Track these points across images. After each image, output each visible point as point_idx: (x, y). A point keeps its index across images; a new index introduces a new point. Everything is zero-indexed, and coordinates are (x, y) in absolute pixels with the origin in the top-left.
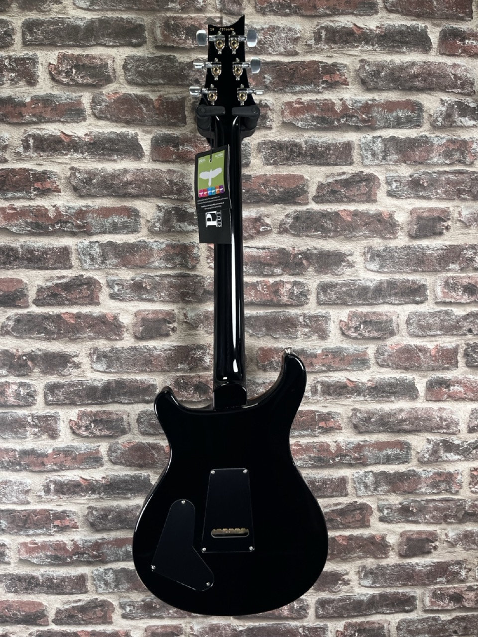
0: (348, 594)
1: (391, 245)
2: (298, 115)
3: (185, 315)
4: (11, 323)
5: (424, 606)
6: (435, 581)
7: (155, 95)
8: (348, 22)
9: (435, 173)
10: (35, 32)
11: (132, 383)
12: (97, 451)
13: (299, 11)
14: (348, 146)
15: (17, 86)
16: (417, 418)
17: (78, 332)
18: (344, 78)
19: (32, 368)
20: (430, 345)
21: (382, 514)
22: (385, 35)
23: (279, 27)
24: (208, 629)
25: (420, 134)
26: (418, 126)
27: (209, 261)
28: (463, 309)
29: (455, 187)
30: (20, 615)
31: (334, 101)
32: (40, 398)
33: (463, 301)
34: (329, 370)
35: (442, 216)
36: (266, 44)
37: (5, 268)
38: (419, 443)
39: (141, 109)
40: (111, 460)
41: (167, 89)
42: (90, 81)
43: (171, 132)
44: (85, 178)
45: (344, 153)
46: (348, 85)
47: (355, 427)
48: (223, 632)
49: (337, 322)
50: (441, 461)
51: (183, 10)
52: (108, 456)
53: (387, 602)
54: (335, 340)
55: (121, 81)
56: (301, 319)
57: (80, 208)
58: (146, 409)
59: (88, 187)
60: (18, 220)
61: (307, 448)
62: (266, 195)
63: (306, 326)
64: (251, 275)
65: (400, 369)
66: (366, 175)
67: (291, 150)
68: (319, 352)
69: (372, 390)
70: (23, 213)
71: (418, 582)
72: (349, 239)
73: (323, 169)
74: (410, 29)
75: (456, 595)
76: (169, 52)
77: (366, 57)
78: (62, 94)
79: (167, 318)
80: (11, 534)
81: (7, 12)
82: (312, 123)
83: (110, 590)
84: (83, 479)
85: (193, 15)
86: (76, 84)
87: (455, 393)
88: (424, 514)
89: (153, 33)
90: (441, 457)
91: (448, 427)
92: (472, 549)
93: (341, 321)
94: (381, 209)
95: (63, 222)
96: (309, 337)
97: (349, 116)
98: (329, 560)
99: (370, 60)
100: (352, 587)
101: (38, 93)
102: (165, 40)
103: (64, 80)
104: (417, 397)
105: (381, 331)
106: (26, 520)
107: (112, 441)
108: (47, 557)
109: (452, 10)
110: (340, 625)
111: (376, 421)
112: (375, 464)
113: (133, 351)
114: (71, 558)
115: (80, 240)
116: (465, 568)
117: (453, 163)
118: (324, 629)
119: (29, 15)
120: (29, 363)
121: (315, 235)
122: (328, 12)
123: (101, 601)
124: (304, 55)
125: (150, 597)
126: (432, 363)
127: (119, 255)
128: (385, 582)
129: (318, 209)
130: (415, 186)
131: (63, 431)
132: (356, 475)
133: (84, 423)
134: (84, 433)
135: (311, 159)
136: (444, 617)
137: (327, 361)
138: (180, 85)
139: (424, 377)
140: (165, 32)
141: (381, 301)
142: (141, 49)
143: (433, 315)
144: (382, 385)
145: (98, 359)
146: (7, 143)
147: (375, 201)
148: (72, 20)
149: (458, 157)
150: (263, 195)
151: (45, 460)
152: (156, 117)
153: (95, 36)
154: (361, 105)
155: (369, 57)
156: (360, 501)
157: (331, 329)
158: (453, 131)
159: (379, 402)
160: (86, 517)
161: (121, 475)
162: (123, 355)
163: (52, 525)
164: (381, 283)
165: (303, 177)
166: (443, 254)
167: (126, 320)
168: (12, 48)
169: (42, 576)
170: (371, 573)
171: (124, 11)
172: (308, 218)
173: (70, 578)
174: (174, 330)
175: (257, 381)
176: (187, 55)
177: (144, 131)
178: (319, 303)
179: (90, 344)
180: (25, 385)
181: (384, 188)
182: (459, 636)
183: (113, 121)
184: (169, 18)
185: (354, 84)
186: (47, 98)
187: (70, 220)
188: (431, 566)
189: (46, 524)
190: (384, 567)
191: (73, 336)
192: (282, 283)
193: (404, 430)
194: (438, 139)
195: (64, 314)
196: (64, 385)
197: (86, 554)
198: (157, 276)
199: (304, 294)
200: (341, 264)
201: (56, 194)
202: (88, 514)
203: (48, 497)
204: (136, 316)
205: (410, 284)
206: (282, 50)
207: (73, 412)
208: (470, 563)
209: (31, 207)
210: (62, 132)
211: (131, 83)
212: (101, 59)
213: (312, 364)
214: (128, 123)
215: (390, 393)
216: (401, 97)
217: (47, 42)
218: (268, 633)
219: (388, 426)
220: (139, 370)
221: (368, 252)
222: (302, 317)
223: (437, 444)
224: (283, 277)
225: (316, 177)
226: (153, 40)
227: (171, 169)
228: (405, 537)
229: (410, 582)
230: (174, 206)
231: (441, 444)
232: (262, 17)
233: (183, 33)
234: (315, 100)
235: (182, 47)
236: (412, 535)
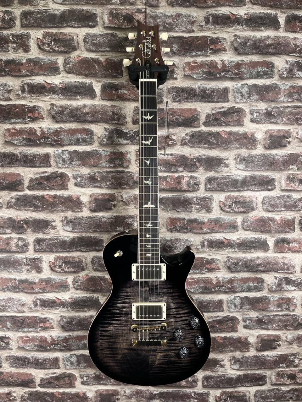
0: (223, 374)
1: (253, 153)
2: (194, 71)
3: (122, 196)
4: (13, 201)
5: (272, 381)
6: (279, 366)
7: (104, 58)
8: (227, 11)
9: (282, 107)
10: (29, 19)
11: (88, 239)
12: (66, 282)
13: (195, 4)
14: (226, 90)
15: (18, 52)
16: (268, 263)
17: (55, 207)
18: (223, 47)
19: (26, 229)
20: (277, 217)
21: (245, 324)
22: (251, 19)
23: (182, 15)
24: (134, 393)
25: (272, 83)
26: (271, 77)
27: (137, 163)
28: (299, 194)
29: (294, 116)
30: (19, 381)
31: (217, 61)
32: (31, 248)
33: (299, 189)
34: (212, 232)
35: (286, 135)
36: (174, 25)
37: (10, 166)
38: (269, 279)
39: (95, 67)
40: (74, 287)
41: (111, 54)
42: (63, 49)
43: (114, 81)
44: (60, 110)
45: (223, 95)
46: (226, 51)
47: (229, 268)
48: (144, 394)
49: (218, 201)
50: (283, 291)
51: (121, 4)
52: (73, 284)
53: (248, 379)
54: (216, 213)
55: (82, 49)
56: (195, 200)
57: (56, 129)
58: (97, 255)
59: (61, 116)
60: (18, 137)
61: (198, 281)
62: (173, 121)
63: (198, 204)
64: (163, 172)
65: (258, 232)
66: (237, 108)
67: (190, 93)
68: (206, 221)
69: (240, 245)
70: (21, 132)
71: (268, 366)
72: (226, 149)
73: (210, 104)
74: (266, 15)
75: (292, 375)
76: (112, 31)
77: (238, 33)
78: (45, 58)
79: (111, 198)
80: (13, 331)
81: (11, 6)
82: (203, 76)
83: (74, 367)
84: (57, 298)
85: (128, 7)
86: (54, 51)
87: (293, 247)
88: (272, 324)
89: (103, 19)
90: (283, 288)
91: (288, 269)
93: (220, 201)
94: (246, 130)
95: (46, 138)
96: (200, 211)
97: (227, 71)
98: (212, 351)
99: (240, 35)
100: (226, 369)
101: (30, 57)
102: (110, 23)
103: (46, 48)
104: (268, 250)
105: (246, 207)
106: (23, 322)
107: (75, 275)
108: (35, 346)
109: (294, 3)
110: (218, 392)
111: (242, 265)
112: (241, 292)
113: (89, 219)
114: (50, 347)
115: (57, 149)
116: (298, 358)
117: (294, 101)
118: (208, 395)
119: (25, 8)
120: (24, 225)
121: (204, 147)
122: (214, 5)
123: (68, 374)
124: (198, 32)
125: (98, 372)
126: (278, 228)
127: (80, 159)
128: (247, 367)
129: (206, 130)
130: (269, 116)
131: (45, 268)
132: (229, 299)
133: (58, 263)
134: (58, 270)
135: (202, 98)
136: (284, 389)
137: (211, 226)
138: (119, 51)
139: (273, 237)
140: (110, 18)
141: (246, 189)
142: (95, 29)
143: (279, 198)
144: (246, 242)
145: (67, 223)
146: (11, 88)
147: (243, 125)
148: (52, 11)
149: (297, 97)
150: (171, 121)
151: (34, 286)
152: (104, 72)
153: (66, 21)
154: (234, 64)
155: (240, 33)
156: (231, 315)
157: (214, 206)
158: (294, 80)
159: (244, 253)
160: (59, 322)
161: (81, 296)
162: (83, 221)
163: (38, 326)
164: (246, 177)
165: (197, 110)
166: (286, 160)
167: (85, 199)
168: (14, 29)
169: (32, 357)
170: (239, 361)
171: (84, 5)
172: (199, 136)
173: (49, 359)
174: (114, 206)
175: (167, 238)
176: (124, 33)
177: (96, 81)
178: (207, 190)
179: (62, 214)
180: (22, 239)
181: (249, 117)
182: (294, 401)
183: (77, 75)
184: (112, 9)
185: (230, 51)
186: (36, 60)
187: (50, 137)
188: (276, 357)
189: (35, 325)
190: (247, 358)
191: (52, 209)
192: (183, 177)
193: (260, 270)
194: (285, 85)
195: (46, 195)
196: (46, 239)
197: (59, 344)
198: (104, 172)
199: (197, 184)
200: (220, 165)
201: (42, 120)
202: (60, 320)
203: (36, 308)
204: (91, 197)
205: (264, 178)
206: (184, 29)
207: (52, 256)
208: (301, 355)
209: (26, 128)
210: (45, 81)
211: (89, 50)
212: (70, 36)
213: (201, 228)
214: (87, 76)
215: (251, 247)
216: (260, 59)
217: (36, 25)
218: (172, 396)
219: (249, 268)
220: (93, 231)
221: (238, 157)
222: (195, 199)
223: (281, 280)
224: (183, 173)
225: (205, 110)
226: (102, 23)
227: (113, 104)
228: (260, 338)
229: (263, 367)
230: (115, 128)
231: (283, 280)
232: (172, 8)
233: (121, 18)
234: (205, 61)
235: (121, 28)
236: (264, 337)
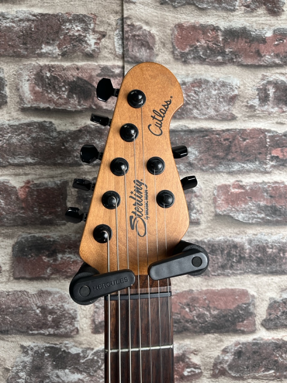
2: (238, 205)
7: (20, 180)
13: (236, 58)
23: (207, 82)
36: (189, 104)
41: (39, 171)
43: (45, 234)
51: (64, 55)
62: (192, 321)
67: (229, 254)
73: (276, 279)
76: (41, 117)
82: (259, 215)
85: (80, 64)
89: (18, 90)
102: (36, 100)
122: (277, 61)
124: (244, 121)
129: (270, 338)
135: (258, 265)
140: (37, 89)
150: (187, 321)
152: (21, 213)
165: (247, 292)
172: (255, 353)
176: (71, 121)
184: (42, 68)
206: (212, 113)
225: (265, 292)
226: (18, 100)
227: (44, 289)
230: (48, 345)
232: (184, 67)
233: (64, 89)
234: (261, 183)
235: (63, 110)
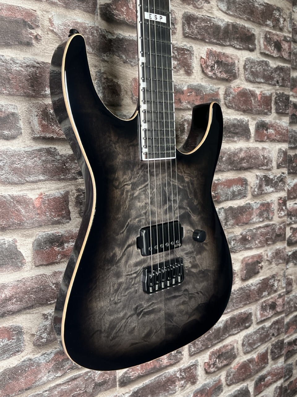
3: (50, 21)
5: (257, 319)
6: (262, 296)
16: (250, 157)
20: (258, 91)
21: (230, 246)
28: (274, 62)
33: (274, 55)
38: (252, 179)
49: (199, 58)
50: (264, 194)
53: (235, 324)
54: (197, 77)
65: (240, 111)
68: (185, 88)
71: (252, 299)
75: (273, 304)
79: (28, 20)
87: (271, 135)
88: (255, 241)
90: (263, 190)
91: (267, 164)
92: (280, 263)
93: (201, 58)
104: (250, 137)
105: (228, 72)
110: (206, 357)
111: (226, 160)
112: (225, 200)
116: (277, 280)
118: (195, 365)
126: (258, 108)
128: (233, 306)
136: (267, 325)
139: (254, 119)
143: (259, 63)
144: (229, 126)
157: (194, 65)
159: (228, 142)
164: (228, 25)
166: (263, 10)
174: (37, 38)
178: (185, 35)
188: (259, 283)
193: (243, 167)
205: (246, 32)
208: (279, 275)
213: (180, 101)
215: (234, 133)
218: (150, 390)
219: (234, 165)
223: (261, 179)
228: (245, 263)
229: (248, 301)
231: (263, 179)
236: (248, 260)
